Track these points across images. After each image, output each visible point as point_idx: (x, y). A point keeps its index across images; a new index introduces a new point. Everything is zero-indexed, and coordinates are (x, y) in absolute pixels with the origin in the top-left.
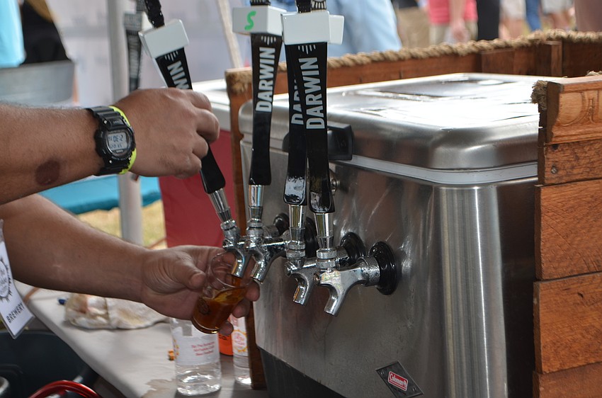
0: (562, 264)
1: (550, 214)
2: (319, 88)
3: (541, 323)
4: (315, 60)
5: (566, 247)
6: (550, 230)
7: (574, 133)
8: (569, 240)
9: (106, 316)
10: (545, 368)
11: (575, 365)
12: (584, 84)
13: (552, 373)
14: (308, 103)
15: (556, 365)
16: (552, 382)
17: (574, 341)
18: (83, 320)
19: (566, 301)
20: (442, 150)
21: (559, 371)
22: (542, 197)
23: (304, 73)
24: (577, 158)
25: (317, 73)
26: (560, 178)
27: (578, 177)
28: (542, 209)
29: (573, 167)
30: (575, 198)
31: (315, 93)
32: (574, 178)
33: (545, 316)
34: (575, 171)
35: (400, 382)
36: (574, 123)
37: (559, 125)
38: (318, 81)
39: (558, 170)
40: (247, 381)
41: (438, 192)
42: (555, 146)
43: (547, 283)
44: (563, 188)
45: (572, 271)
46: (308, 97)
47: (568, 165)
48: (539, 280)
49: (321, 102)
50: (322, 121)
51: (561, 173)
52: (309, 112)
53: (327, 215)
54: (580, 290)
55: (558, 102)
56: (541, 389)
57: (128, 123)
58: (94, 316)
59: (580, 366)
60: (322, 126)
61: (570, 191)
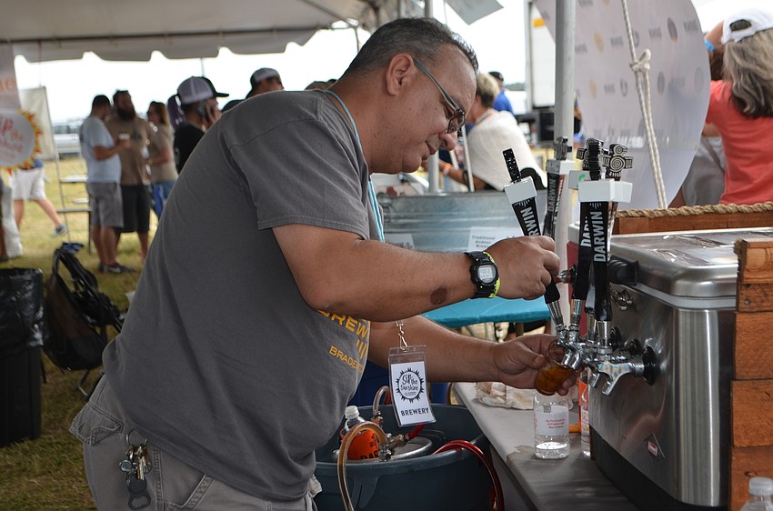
0: (752, 370)
1: (744, 333)
2: (602, 233)
3: (734, 411)
4: (601, 213)
5: (756, 357)
6: (744, 345)
7: (762, 277)
8: (759, 353)
9: (504, 397)
10: (736, 443)
11: (761, 444)
12: (766, 243)
13: (741, 447)
14: (595, 243)
15: (746, 443)
16: (742, 454)
17: (761, 426)
18: (487, 399)
19: (755, 396)
20: (680, 282)
21: (748, 447)
22: (737, 321)
23: (593, 222)
24: (766, 295)
25: (601, 222)
26: (753, 308)
27: (767, 309)
28: (737, 329)
29: (762, 301)
30: (764, 324)
31: (600, 237)
32: (763, 309)
33: (737, 406)
34: (764, 304)
35: (653, 449)
36: (760, 270)
37: (748, 270)
38: (602, 228)
39: (750, 302)
40: (588, 454)
41: (677, 312)
42: (748, 285)
43: (740, 382)
44: (754, 316)
45: (761, 376)
46: (596, 239)
47: (758, 299)
48: (735, 380)
49: (603, 243)
50: (604, 256)
51: (752, 304)
52: (596, 249)
53: (606, 323)
54: (767, 390)
55: (746, 254)
56: (734, 458)
57: (493, 261)
58: (496, 396)
59: (765, 446)
60: (604, 260)
61: (760, 318)
